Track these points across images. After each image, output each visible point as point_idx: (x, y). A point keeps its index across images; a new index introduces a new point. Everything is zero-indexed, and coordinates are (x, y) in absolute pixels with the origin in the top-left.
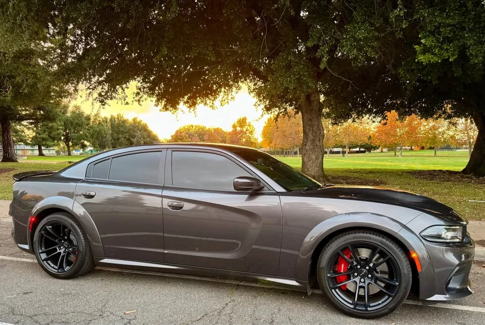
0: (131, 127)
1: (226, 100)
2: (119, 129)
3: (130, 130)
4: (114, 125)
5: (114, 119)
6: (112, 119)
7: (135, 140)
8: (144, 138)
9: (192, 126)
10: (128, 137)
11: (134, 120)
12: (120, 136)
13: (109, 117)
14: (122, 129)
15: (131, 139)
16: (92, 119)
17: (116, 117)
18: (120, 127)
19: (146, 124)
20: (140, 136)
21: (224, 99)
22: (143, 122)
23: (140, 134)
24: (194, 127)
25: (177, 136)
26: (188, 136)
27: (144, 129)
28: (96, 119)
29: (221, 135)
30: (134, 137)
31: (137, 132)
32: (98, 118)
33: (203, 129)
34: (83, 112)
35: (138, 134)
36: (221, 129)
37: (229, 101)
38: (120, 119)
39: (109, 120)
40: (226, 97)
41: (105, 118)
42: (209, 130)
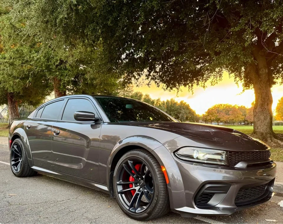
0: (179, 107)
1: (216, 81)
2: (171, 108)
3: (178, 109)
4: (168, 106)
5: (169, 102)
6: (168, 102)
7: (180, 115)
8: (186, 114)
9: (221, 105)
10: (176, 113)
11: (181, 102)
12: (171, 113)
13: (166, 101)
14: (173, 108)
15: (178, 114)
16: (155, 103)
17: (170, 101)
18: (172, 107)
19: (188, 105)
20: (184, 112)
21: (214, 80)
22: (187, 103)
23: (184, 111)
24: (223, 106)
25: (209, 112)
26: (217, 112)
27: (187, 108)
28: (158, 103)
29: (243, 111)
30: (180, 113)
31: (182, 110)
32: (159, 102)
33: (229, 107)
34: (150, 99)
35: (183, 111)
36: (244, 107)
37: (218, 81)
38: (172, 102)
39: (165, 103)
40: (215, 79)
41: (163, 102)
42: (234, 108)
